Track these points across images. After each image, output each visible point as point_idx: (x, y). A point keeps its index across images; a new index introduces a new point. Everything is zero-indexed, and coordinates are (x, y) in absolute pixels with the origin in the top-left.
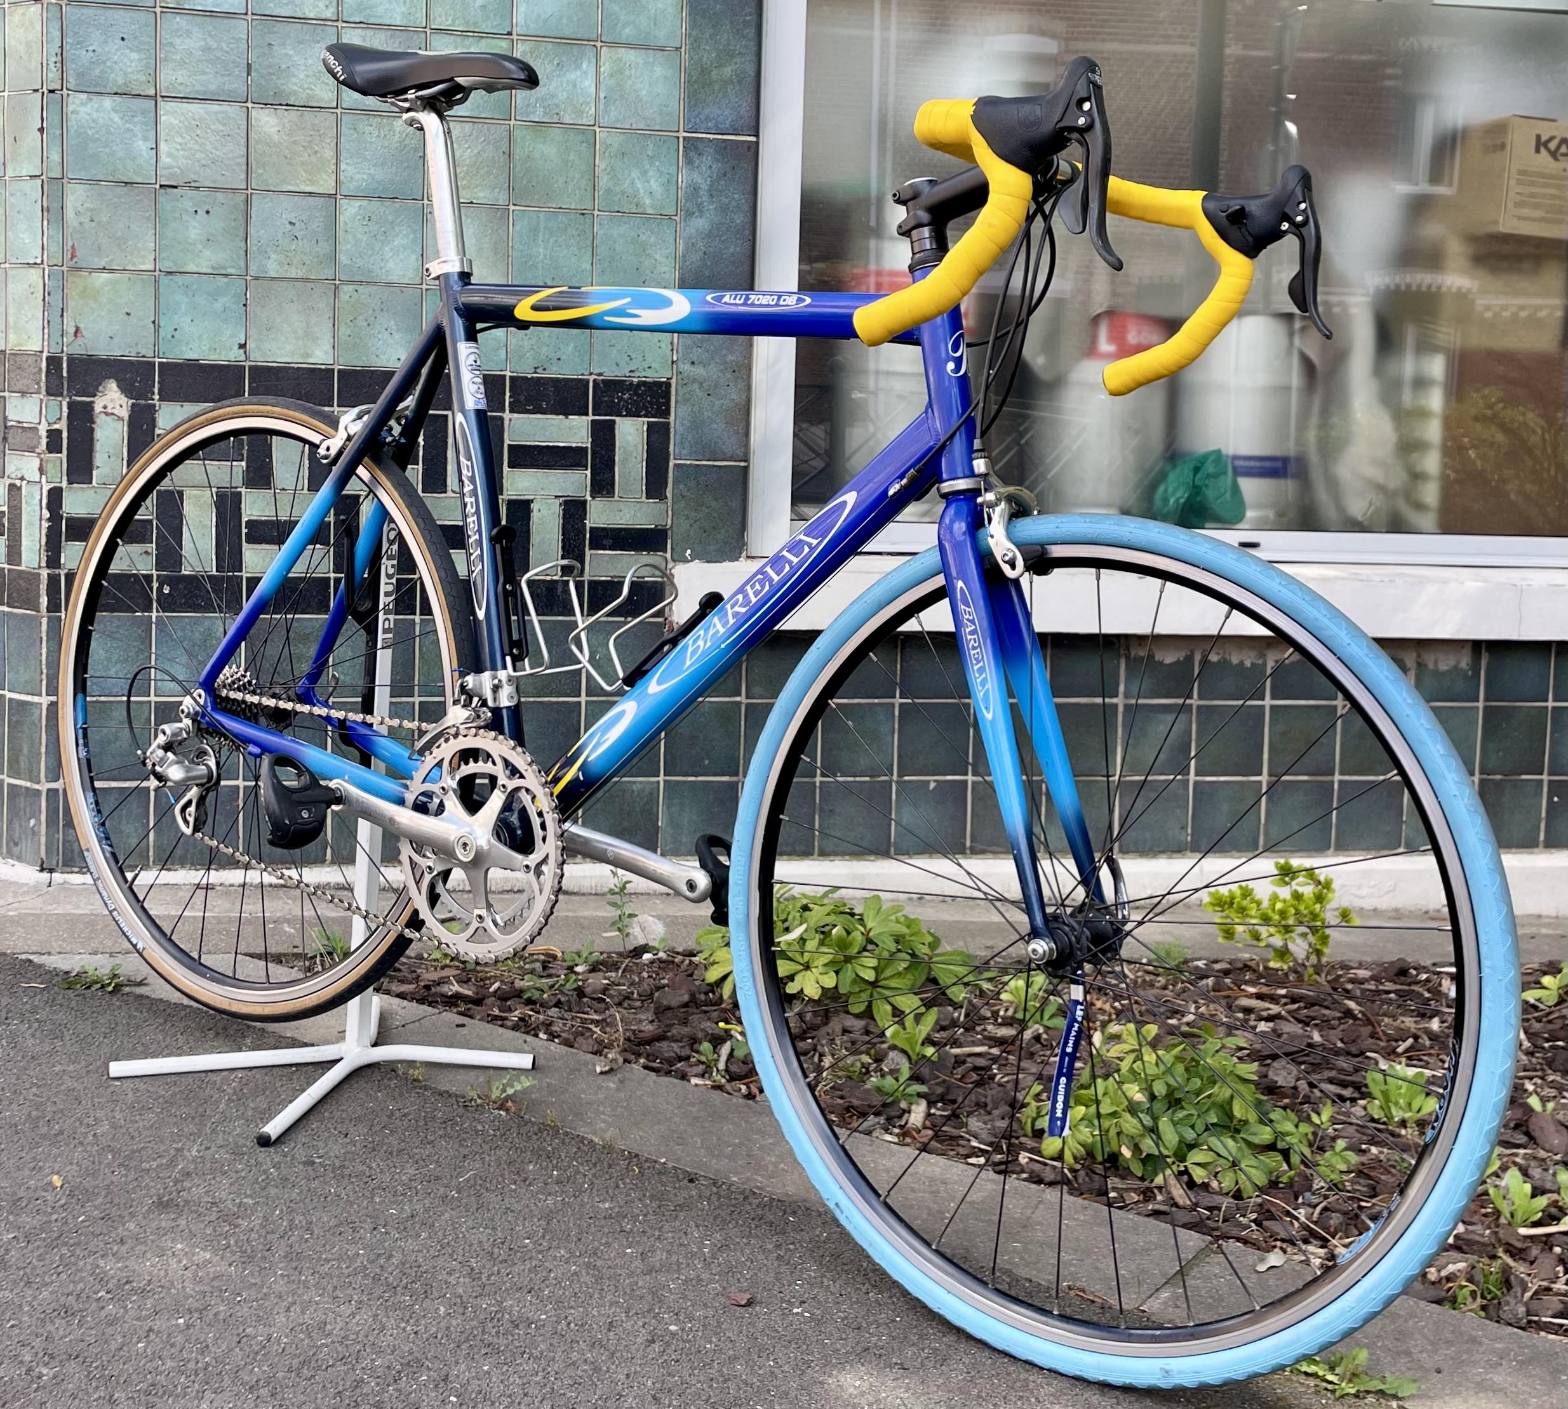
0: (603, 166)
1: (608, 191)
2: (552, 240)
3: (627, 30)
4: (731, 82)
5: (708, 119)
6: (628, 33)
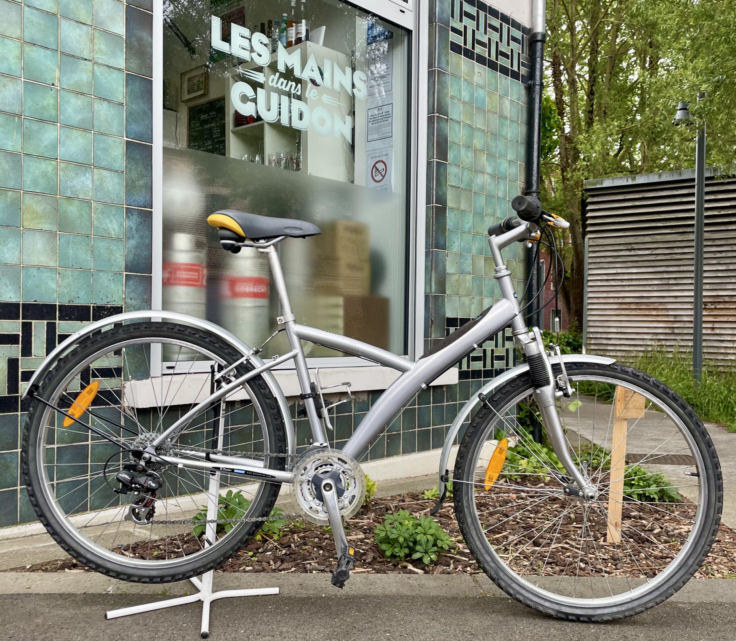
0: (95, 217)
1: (97, 227)
2: (75, 247)
3: (103, 163)
4: (143, 187)
5: (135, 201)
6: (104, 164)
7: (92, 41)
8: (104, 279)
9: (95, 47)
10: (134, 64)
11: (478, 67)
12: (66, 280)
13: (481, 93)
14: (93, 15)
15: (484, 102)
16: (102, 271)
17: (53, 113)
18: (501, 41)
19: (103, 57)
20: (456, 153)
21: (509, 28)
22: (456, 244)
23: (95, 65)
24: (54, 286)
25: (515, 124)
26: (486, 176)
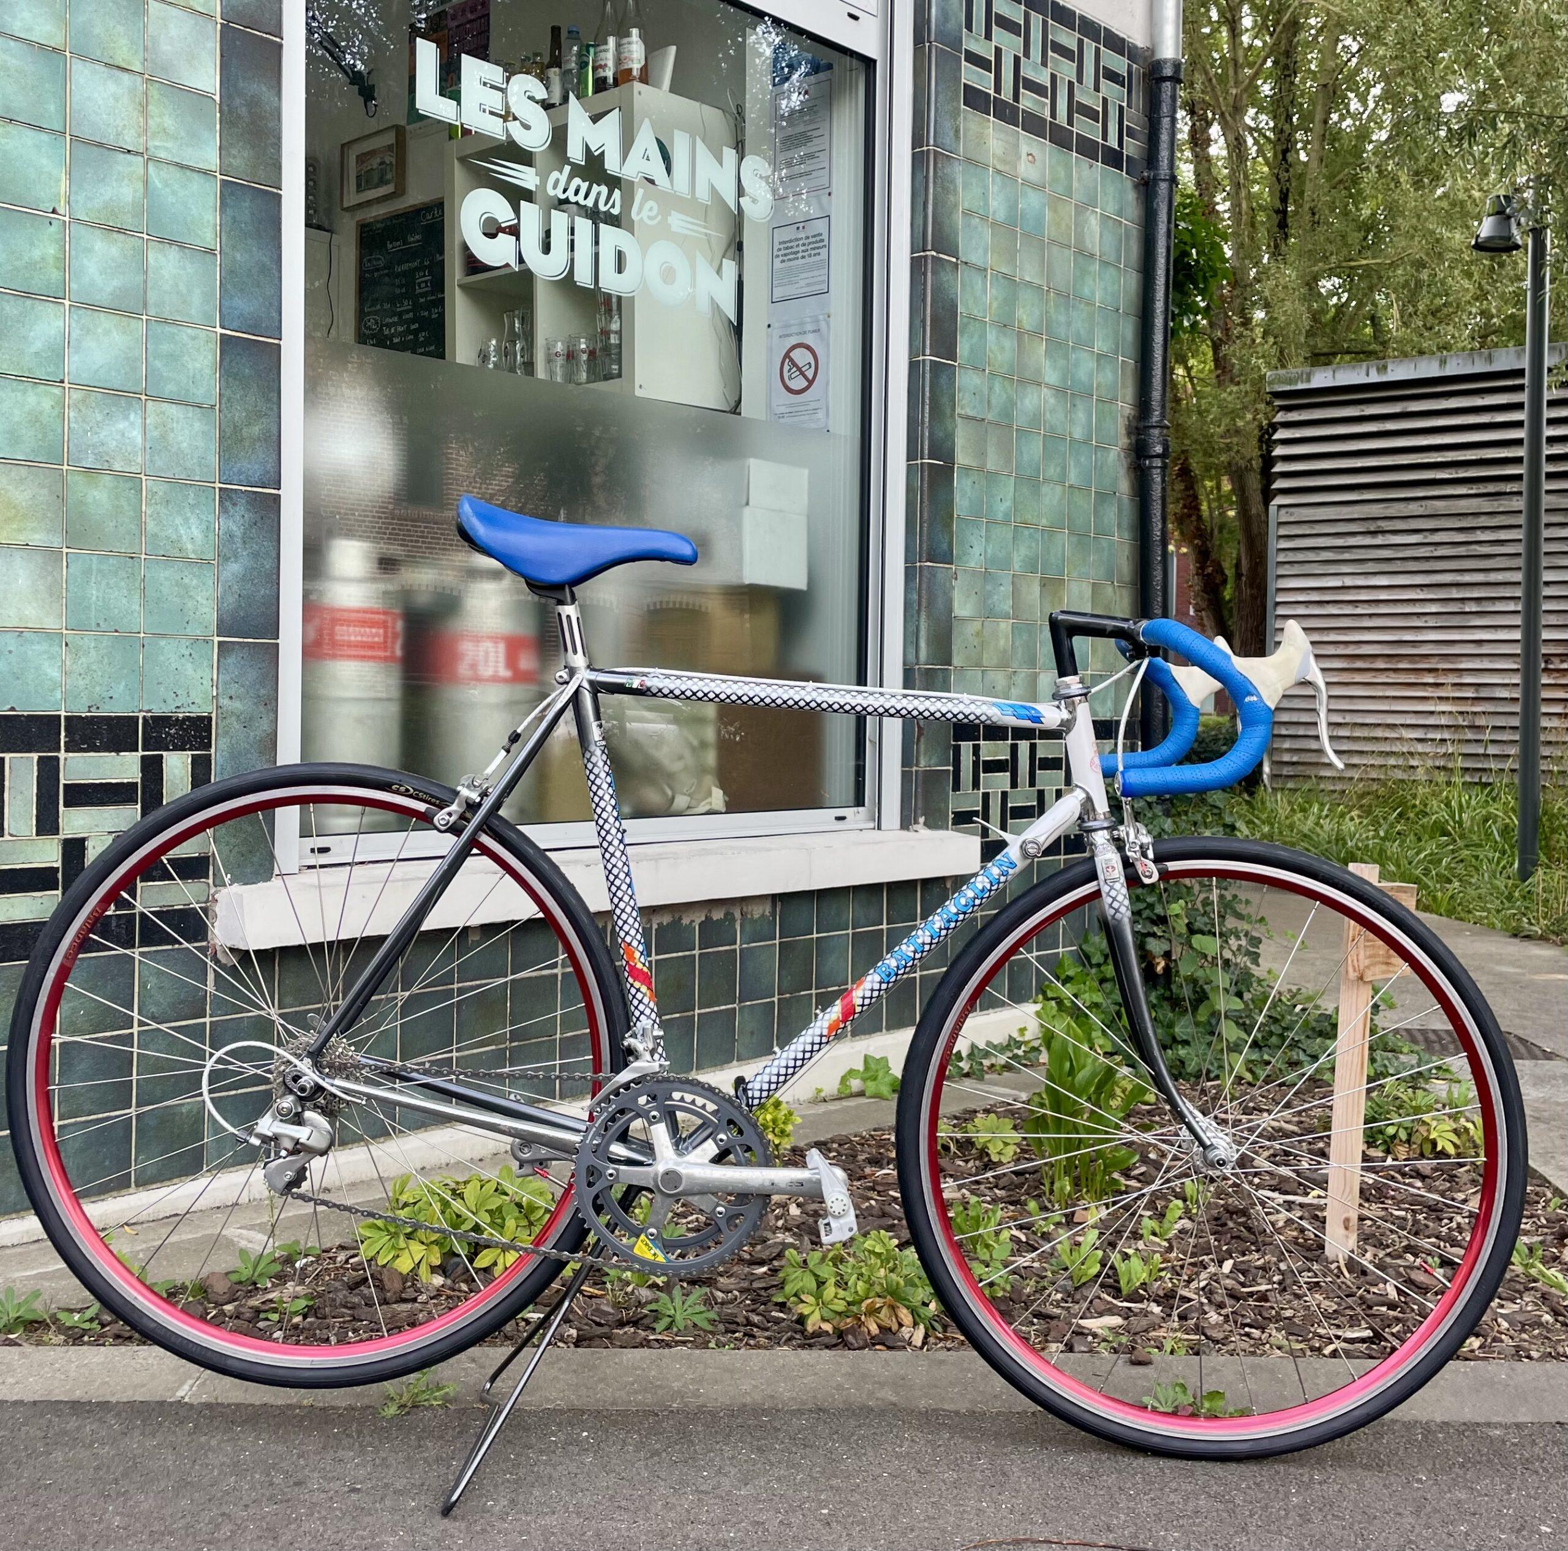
0: (149, 512)
1: (155, 536)
2: (104, 582)
3: (168, 387)
4: (259, 439)
5: (240, 473)
6: (170, 389)
7: (144, 108)
8: (171, 653)
9: (150, 122)
10: (241, 159)
11: (1028, 144)
12: (83, 659)
13: (1031, 201)
14: (145, 49)
15: (1039, 220)
16: (163, 636)
17: (55, 275)
18: (1080, 80)
19: (169, 145)
20: (975, 340)
21: (1097, 50)
22: (977, 550)
23: (150, 164)
24: (54, 673)
25: (1112, 271)
26: (1045, 390)
